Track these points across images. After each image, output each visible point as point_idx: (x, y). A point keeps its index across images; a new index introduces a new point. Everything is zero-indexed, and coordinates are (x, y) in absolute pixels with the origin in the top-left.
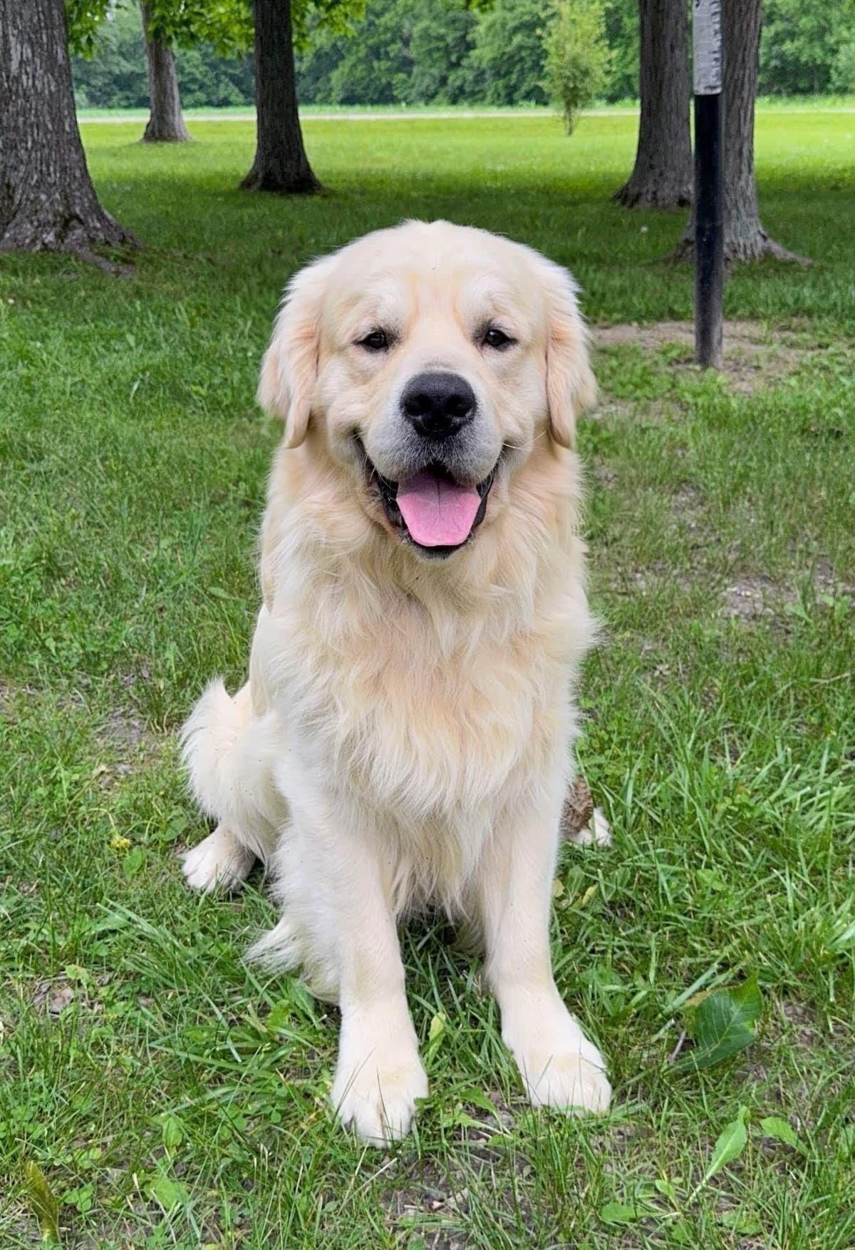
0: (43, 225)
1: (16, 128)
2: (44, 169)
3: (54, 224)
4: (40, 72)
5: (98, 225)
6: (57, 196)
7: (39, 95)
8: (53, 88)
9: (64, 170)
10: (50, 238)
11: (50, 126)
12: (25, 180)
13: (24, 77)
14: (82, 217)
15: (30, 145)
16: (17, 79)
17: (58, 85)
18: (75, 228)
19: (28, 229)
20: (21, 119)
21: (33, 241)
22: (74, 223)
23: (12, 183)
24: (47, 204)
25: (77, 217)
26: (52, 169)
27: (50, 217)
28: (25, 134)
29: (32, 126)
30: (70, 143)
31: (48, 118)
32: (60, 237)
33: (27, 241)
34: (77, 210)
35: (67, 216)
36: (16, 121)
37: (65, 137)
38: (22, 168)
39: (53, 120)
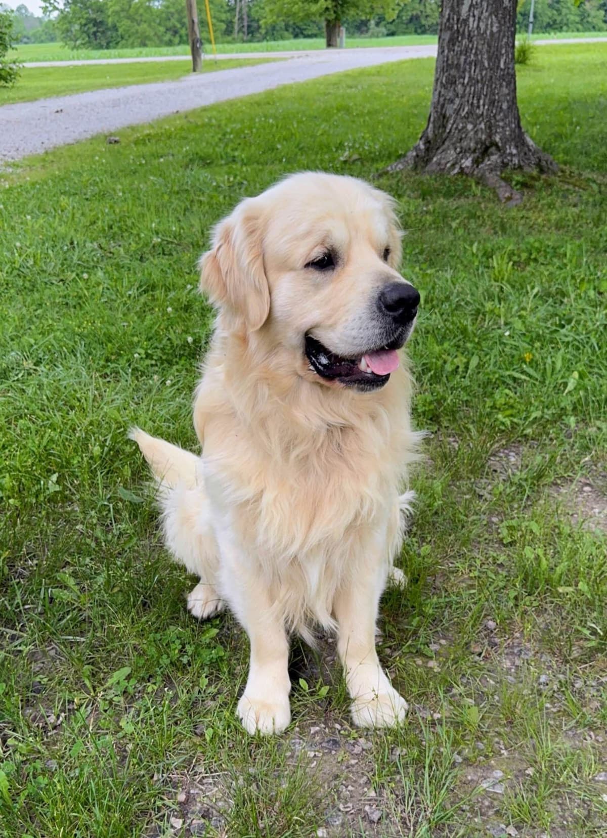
0: (464, 152)
1: (458, 66)
2: (475, 102)
3: (474, 151)
4: (486, 14)
5: (514, 151)
6: (483, 126)
7: (481, 35)
8: (495, 29)
9: (492, 103)
10: (467, 163)
11: (486, 64)
12: (457, 112)
13: (471, 19)
14: (500, 144)
15: (466, 81)
16: (466, 21)
17: (500, 25)
18: (492, 154)
19: (451, 154)
20: (463, 58)
21: (453, 165)
22: (493, 149)
23: (448, 115)
24: (472, 133)
25: (496, 145)
26: (481, 102)
27: (472, 145)
28: (464, 72)
29: (470, 63)
30: (502, 78)
31: (485, 56)
32: (476, 162)
33: (449, 165)
34: (497, 138)
35: (487, 143)
36: (459, 59)
37: (499, 73)
38: (457, 101)
39: (489, 59)
